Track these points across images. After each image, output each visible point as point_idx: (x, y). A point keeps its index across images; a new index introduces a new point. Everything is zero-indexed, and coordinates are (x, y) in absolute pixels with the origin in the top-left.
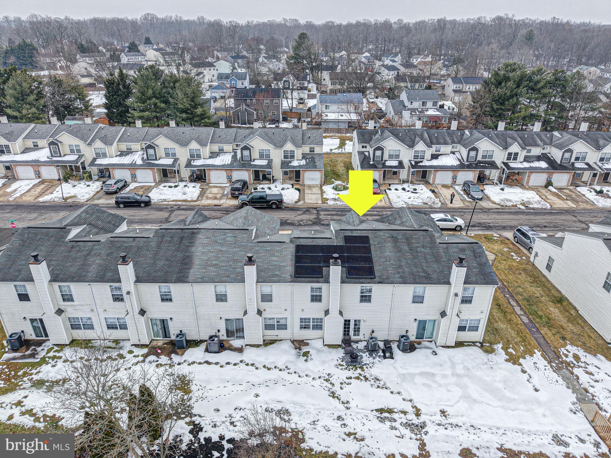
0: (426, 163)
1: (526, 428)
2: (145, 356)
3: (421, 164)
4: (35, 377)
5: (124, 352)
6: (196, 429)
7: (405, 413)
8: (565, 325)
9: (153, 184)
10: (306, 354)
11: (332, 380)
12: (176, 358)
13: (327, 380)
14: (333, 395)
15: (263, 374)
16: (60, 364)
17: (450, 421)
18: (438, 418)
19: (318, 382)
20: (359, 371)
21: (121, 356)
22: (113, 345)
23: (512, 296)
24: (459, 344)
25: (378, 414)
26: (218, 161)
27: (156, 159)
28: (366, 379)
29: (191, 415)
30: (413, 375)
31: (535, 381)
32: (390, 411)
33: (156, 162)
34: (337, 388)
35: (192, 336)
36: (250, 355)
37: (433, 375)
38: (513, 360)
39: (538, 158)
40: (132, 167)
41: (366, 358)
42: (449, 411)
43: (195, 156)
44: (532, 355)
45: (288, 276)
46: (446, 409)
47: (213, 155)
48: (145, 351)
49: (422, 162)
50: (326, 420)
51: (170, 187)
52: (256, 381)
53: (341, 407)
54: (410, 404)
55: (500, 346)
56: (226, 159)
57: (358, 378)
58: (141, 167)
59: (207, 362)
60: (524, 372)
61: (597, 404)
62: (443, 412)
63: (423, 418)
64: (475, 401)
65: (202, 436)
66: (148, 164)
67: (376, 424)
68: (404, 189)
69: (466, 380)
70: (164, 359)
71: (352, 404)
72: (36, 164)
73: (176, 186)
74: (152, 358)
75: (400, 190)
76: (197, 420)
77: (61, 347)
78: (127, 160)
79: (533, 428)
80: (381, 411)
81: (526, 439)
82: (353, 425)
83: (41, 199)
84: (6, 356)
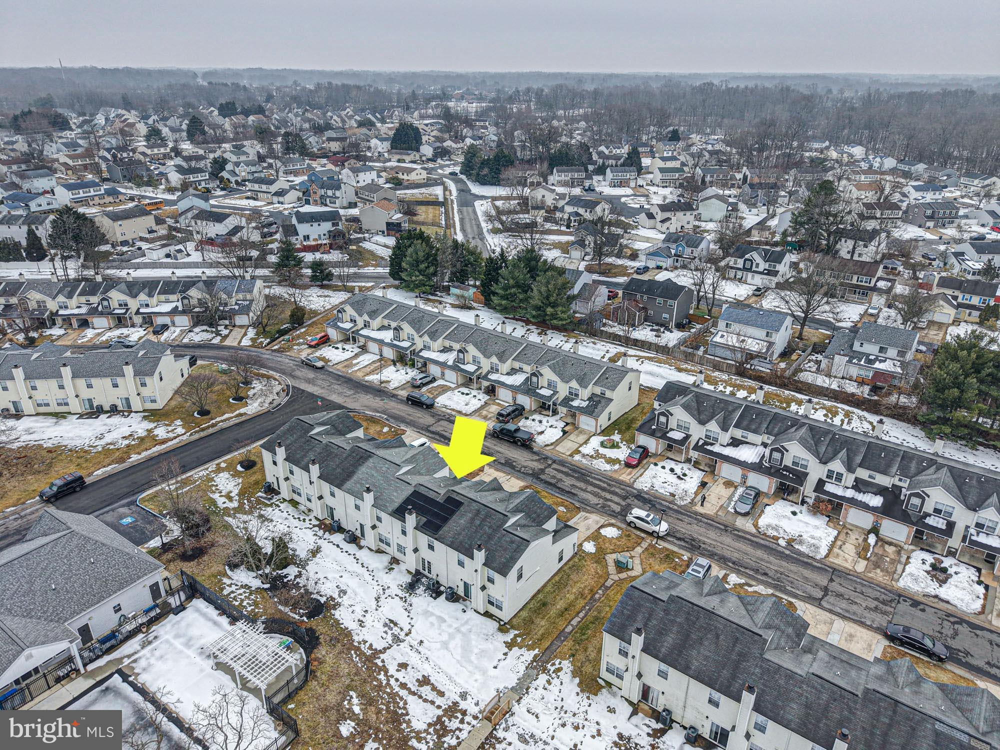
0: (716, 449)
1: (456, 678)
2: (314, 526)
3: (709, 447)
4: (262, 512)
5: (307, 519)
6: (300, 575)
7: (402, 629)
8: (590, 649)
9: (453, 386)
10: (391, 569)
11: (387, 591)
12: (327, 535)
13: (384, 590)
14: (377, 599)
15: (357, 568)
16: (277, 511)
17: (420, 649)
18: (415, 643)
19: (379, 587)
20: (407, 595)
21: (304, 520)
22: (306, 512)
23: (590, 610)
24: (487, 614)
25: (388, 622)
26: (509, 380)
27: (464, 364)
28: (406, 601)
29: (304, 568)
30: (432, 614)
31: (502, 663)
32: (396, 624)
33: (462, 367)
34: (383, 597)
35: (344, 525)
36: (363, 555)
37: (445, 621)
38: (510, 645)
39: (880, 491)
40: (443, 365)
41: (421, 590)
42: (426, 643)
43: (494, 370)
44: (528, 650)
45: (390, 509)
46: (425, 641)
47: (513, 372)
48: (318, 523)
49: (712, 444)
50: (359, 610)
51: (463, 394)
52: (349, 568)
53: (374, 607)
54: (410, 627)
55: (517, 632)
56: (518, 379)
57: (401, 598)
58: (450, 367)
59: (338, 546)
60: (506, 654)
61: (521, 698)
62: (422, 642)
63: (408, 638)
64: (447, 648)
65: (298, 580)
66: (455, 368)
67: (379, 626)
68: (672, 470)
69: (459, 637)
70: (321, 533)
71: (380, 609)
72: (381, 342)
73: (467, 394)
74: (317, 529)
75: (667, 470)
76: (304, 571)
77: (285, 500)
78: (442, 358)
79: (458, 681)
80: (391, 621)
81: (448, 682)
82: (368, 620)
83: (367, 378)
84: (260, 494)
